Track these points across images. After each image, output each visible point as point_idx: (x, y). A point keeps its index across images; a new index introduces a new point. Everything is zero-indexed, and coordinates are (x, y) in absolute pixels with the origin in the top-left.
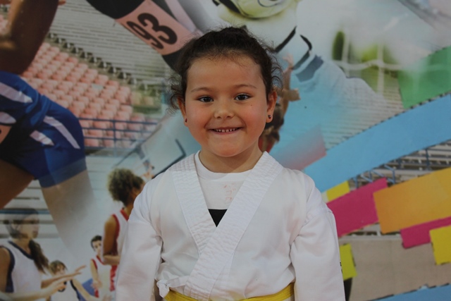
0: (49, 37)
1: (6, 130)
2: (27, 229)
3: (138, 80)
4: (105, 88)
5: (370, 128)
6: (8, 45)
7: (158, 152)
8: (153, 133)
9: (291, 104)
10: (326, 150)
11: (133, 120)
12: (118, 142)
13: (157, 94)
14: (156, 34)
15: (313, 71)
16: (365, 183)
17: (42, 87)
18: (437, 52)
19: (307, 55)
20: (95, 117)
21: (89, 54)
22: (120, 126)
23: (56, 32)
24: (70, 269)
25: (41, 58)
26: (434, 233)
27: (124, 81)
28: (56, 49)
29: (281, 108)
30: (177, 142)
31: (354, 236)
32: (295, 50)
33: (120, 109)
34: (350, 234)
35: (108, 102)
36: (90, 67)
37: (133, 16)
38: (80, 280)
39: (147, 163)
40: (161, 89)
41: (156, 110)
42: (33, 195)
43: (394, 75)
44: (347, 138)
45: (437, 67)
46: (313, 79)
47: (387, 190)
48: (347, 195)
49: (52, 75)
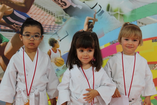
0: (34, 3)
3: (57, 15)
4: (48, 17)
5: (116, 29)
6: (23, 5)
7: (61, 34)
8: (60, 29)
9: (95, 22)
10: (104, 34)
11: (55, 25)
12: (51, 31)
13: (61, 19)
14: (61, 3)
15: (102, 14)
16: (114, 43)
17: (32, 16)
18: (133, 10)
19: (100, 10)
20: (45, 24)
21: (44, 8)
22: (52, 27)
23: (36, 2)
25: (32, 9)
27: (53, 15)
28: (36, 7)
29: (93, 23)
30: (66, 31)
31: (111, 56)
32: (97, 8)
33: (52, 23)
34: (110, 56)
35: (49, 21)
36: (44, 12)
39: (58, 37)
40: (62, 17)
41: (61, 23)
43: (122, 15)
44: (110, 31)
45: (133, 14)
46: (101, 16)
48: (109, 46)
49: (34, 13)
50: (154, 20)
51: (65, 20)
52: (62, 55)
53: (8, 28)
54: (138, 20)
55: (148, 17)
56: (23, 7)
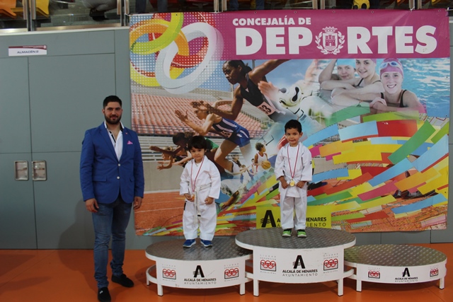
1: (231, 134)
2: (236, 157)
4: (254, 123)
6: (231, 113)
7: (267, 139)
11: (261, 131)
12: (258, 136)
14: (266, 110)
15: (304, 118)
16: (317, 145)
19: (303, 115)
20: (252, 130)
21: (250, 115)
22: (258, 132)
24: (247, 167)
26: (333, 157)
28: (243, 114)
32: (300, 113)
33: (258, 128)
34: (314, 157)
35: (255, 127)
36: (251, 118)
37: (261, 106)
38: (249, 169)
40: (268, 123)
41: (266, 128)
42: (238, 149)
43: (324, 119)
45: (334, 117)
46: (304, 120)
47: (322, 147)
48: (313, 148)
49: (242, 120)
50: (353, 122)
51: (270, 126)
52: (269, 158)
53: (218, 135)
54: (338, 123)
55: (347, 120)
56: (231, 115)
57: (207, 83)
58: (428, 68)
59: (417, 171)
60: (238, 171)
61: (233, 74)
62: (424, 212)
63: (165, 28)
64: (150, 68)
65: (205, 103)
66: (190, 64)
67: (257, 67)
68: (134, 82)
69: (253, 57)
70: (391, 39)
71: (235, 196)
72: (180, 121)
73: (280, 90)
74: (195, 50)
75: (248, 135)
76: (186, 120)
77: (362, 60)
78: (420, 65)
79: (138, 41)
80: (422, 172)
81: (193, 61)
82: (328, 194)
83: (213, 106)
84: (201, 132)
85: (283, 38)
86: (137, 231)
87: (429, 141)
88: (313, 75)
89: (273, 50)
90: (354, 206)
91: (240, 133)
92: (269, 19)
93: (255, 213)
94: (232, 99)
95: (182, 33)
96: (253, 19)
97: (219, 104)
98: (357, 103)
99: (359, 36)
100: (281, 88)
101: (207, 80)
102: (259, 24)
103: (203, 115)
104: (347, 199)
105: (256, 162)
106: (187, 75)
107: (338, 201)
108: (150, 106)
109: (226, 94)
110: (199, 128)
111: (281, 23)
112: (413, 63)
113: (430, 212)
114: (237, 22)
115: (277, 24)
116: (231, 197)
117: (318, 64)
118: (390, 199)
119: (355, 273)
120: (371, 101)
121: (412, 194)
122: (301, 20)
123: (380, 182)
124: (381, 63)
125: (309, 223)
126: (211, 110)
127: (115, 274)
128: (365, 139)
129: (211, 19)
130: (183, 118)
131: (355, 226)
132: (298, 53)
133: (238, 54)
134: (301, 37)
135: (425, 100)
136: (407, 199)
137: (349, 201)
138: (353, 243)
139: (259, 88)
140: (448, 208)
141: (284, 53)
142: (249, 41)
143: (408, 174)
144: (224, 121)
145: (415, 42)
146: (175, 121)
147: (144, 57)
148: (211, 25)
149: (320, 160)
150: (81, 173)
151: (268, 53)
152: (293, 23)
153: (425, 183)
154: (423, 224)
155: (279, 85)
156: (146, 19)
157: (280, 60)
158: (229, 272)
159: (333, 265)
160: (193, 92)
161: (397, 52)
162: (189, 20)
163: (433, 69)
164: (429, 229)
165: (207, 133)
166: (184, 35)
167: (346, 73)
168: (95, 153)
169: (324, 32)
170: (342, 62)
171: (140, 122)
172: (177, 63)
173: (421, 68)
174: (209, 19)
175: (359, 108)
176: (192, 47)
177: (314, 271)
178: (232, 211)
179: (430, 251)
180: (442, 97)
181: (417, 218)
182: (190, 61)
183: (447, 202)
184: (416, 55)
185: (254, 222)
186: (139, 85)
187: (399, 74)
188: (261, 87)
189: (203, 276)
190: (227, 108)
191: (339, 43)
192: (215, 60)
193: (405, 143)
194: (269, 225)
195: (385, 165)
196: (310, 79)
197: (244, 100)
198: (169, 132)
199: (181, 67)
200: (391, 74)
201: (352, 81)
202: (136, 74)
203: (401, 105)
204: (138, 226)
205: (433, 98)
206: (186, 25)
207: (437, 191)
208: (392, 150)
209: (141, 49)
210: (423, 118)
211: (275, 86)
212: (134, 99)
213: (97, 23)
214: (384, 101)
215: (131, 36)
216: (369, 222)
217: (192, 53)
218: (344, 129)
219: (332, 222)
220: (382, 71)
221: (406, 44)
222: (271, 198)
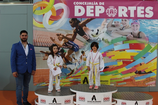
1: (72, 47)
2: (74, 56)
3: (84, 42)
4: (81, 43)
6: (72, 39)
7: (86, 49)
12: (82, 48)
14: (86, 38)
15: (100, 42)
18: (112, 40)
20: (80, 46)
24: (77, 60)
26: (112, 57)
32: (99, 39)
33: (82, 45)
34: (104, 57)
36: (79, 41)
37: (84, 36)
38: (78, 61)
41: (86, 45)
42: (74, 53)
43: (108, 42)
47: (107, 53)
48: (103, 53)
49: (76, 42)
50: (120, 43)
51: (87, 44)
53: (67, 47)
54: (114, 44)
55: (117, 42)
56: (72, 40)
57: (63, 27)
58: (149, 23)
59: (144, 63)
60: (74, 62)
61: (73, 23)
62: (147, 79)
63: (47, 5)
64: (41, 20)
65: (62, 35)
66: (56, 19)
67: (83, 21)
68: (34, 25)
69: (81, 17)
70: (136, 12)
71: (73, 71)
72: (52, 41)
73: (91, 30)
74: (59, 14)
75: (78, 48)
76: (54, 41)
77: (124, 19)
78: (147, 22)
79: (36, 10)
80: (146, 64)
81: (57, 18)
82: (109, 71)
83: (65, 36)
84: (60, 46)
85: (93, 10)
86: (34, 84)
87: (149, 51)
88: (104, 25)
89: (89, 14)
90: (119, 76)
91: (75, 47)
92: (88, 3)
93: (80, 78)
94: (73, 33)
95: (54, 7)
96: (81, 2)
97: (67, 35)
98: (122, 36)
99: (123, 10)
100: (92, 30)
101: (63, 26)
102: (84, 4)
103: (61, 39)
104: (117, 73)
105: (81, 58)
106: (55, 23)
107: (113, 74)
108: (40, 35)
109: (70, 31)
110: (59, 44)
111: (92, 4)
112: (144, 21)
113: (149, 79)
114: (75, 3)
115: (91, 4)
116: (71, 72)
117: (106, 20)
118: (133, 74)
119: (117, 103)
120: (127, 35)
121: (142, 72)
122: (100, 3)
123: (130, 67)
124: (131, 21)
125: (102, 82)
126: (64, 37)
127: (24, 102)
128: (124, 50)
129: (65, 2)
130: (53, 40)
131: (120, 84)
132: (99, 16)
133: (75, 16)
134: (100, 10)
135: (148, 36)
136: (140, 74)
137: (117, 74)
138: (116, 91)
139: (83, 29)
140: (156, 78)
141: (93, 16)
142: (80, 11)
143: (141, 64)
144: (69, 42)
145: (145, 13)
146: (50, 41)
147: (39, 16)
148: (65, 4)
149: (106, 58)
150: (11, 61)
151: (87, 16)
152: (97, 4)
153: (147, 68)
154: (146, 84)
155: (91, 28)
156: (40, 1)
157: (91, 19)
158: (67, 101)
159: (107, 99)
160: (57, 30)
161: (138, 17)
162: (57, 2)
163: (152, 23)
164: (149, 86)
165: (62, 46)
166: (54, 8)
167: (118, 24)
168: (17, 53)
169: (109, 8)
170: (116, 20)
171: (36, 41)
172: (51, 19)
173: (147, 23)
174: (64, 2)
175: (122, 38)
176: (58, 13)
177: (100, 101)
178: (71, 77)
179: (147, 95)
180: (155, 35)
181: (144, 82)
182: (56, 18)
183: (156, 76)
184: (145, 18)
185: (80, 81)
186: (36, 27)
187: (138, 25)
188: (84, 29)
189: (56, 102)
190: (70, 37)
191: (115, 13)
192: (66, 18)
193: (140, 52)
194: (86, 83)
195: (132, 61)
196: (103, 26)
197: (77, 34)
198: (48, 45)
199: (53, 20)
200: (135, 25)
201: (120, 27)
202: (35, 22)
203: (139, 37)
204: (35, 82)
205: (151, 35)
206: (55, 4)
207: (152, 71)
208: (135, 55)
209: (38, 13)
210: (147, 42)
211: (89, 29)
212: (34, 32)
213: (21, 2)
214: (132, 36)
215: (33, 8)
216: (125, 83)
217: (57, 15)
218: (116, 46)
219: (110, 82)
220: (132, 24)
221: (141, 14)
222: (87, 72)
